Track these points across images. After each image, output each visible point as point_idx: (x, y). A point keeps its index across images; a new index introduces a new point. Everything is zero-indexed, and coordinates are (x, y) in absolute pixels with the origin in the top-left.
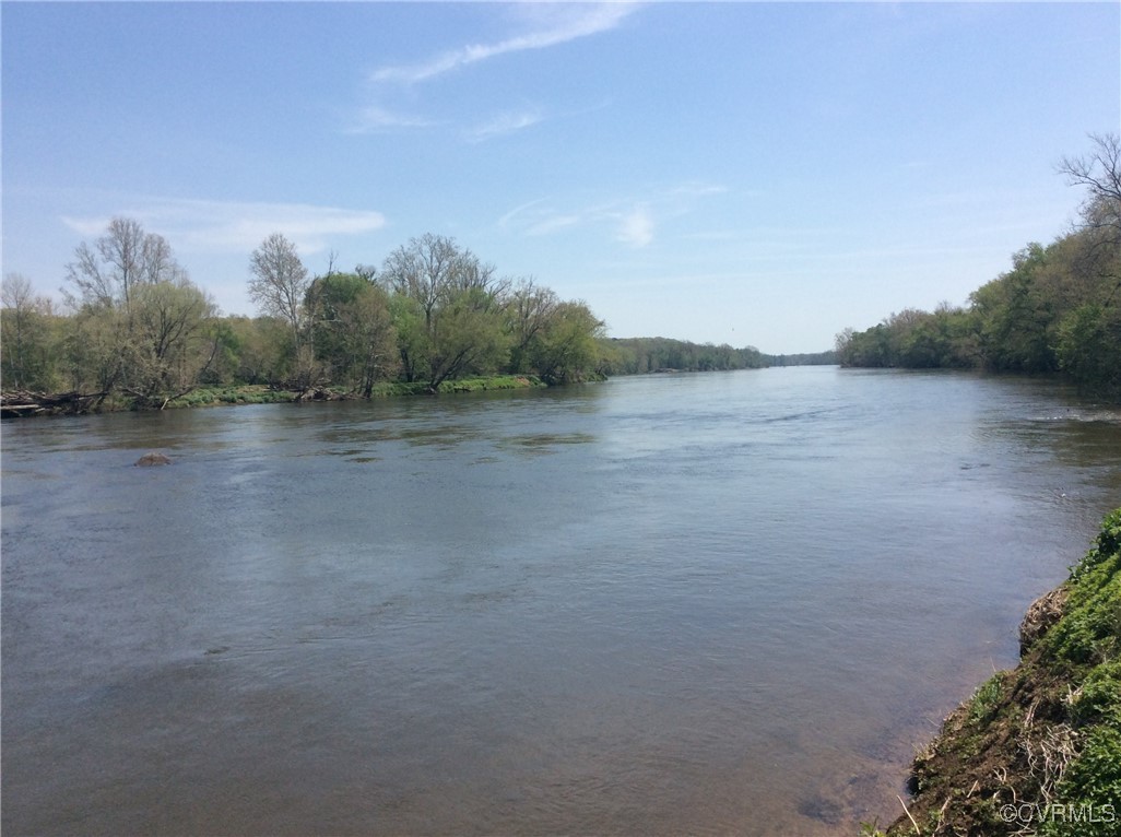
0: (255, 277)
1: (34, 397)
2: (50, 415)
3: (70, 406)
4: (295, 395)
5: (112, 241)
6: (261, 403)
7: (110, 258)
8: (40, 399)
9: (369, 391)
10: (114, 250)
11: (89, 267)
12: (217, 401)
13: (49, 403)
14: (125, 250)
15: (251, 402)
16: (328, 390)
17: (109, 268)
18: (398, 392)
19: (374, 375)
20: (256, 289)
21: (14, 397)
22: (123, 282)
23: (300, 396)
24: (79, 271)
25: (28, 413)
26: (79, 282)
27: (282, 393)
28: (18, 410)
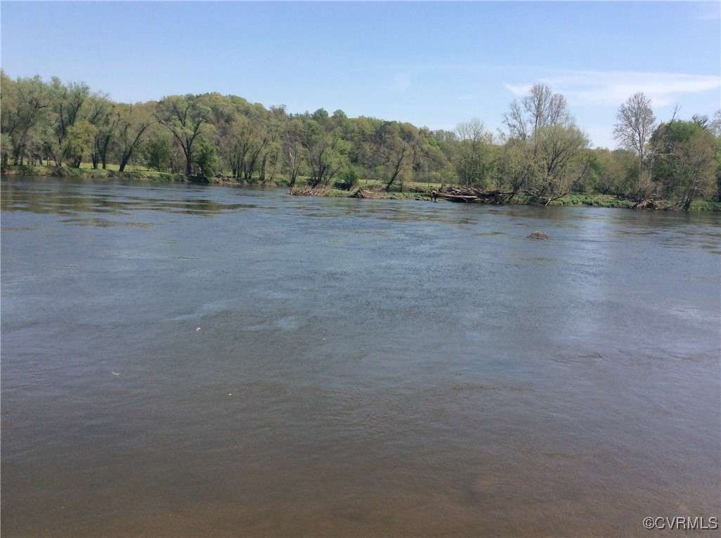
0: (619, 122)
1: (475, 192)
2: (482, 203)
3: (494, 199)
4: (633, 204)
5: (532, 99)
6: (608, 207)
7: (529, 110)
8: (478, 193)
9: (687, 205)
10: (532, 104)
11: (516, 115)
12: (580, 203)
13: (483, 196)
14: (539, 105)
15: (602, 206)
16: (657, 202)
17: (527, 116)
18: (710, 208)
19: (694, 194)
20: (619, 130)
21: (465, 191)
22: (534, 124)
23: (636, 206)
24: (510, 118)
25: (471, 201)
26: (509, 124)
27: (624, 202)
28: (466, 198)
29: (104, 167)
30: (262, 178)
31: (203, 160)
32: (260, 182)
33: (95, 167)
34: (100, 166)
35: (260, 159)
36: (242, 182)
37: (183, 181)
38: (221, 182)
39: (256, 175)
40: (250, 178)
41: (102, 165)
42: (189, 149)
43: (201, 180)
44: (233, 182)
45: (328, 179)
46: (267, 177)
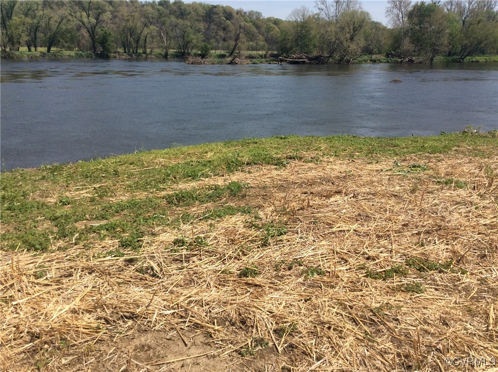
0: (389, 5)
1: (306, 56)
2: (311, 64)
3: (318, 60)
4: (399, 60)
6: (386, 63)
8: (308, 57)
9: (432, 60)
12: (369, 61)
13: (310, 59)
15: (382, 62)
16: (414, 58)
17: (330, 3)
18: (445, 61)
19: (436, 52)
20: (389, 11)
21: (299, 56)
23: (402, 61)
24: (319, 4)
25: (304, 62)
27: (395, 59)
28: (301, 61)
29: (36, 50)
30: (145, 53)
31: (104, 41)
32: (144, 56)
33: (30, 50)
34: (33, 49)
35: (142, 38)
36: (131, 56)
37: (92, 57)
38: (118, 56)
39: (140, 51)
40: (136, 52)
41: (34, 48)
42: (93, 34)
43: (104, 56)
44: (125, 56)
45: (190, 51)
46: (148, 51)
